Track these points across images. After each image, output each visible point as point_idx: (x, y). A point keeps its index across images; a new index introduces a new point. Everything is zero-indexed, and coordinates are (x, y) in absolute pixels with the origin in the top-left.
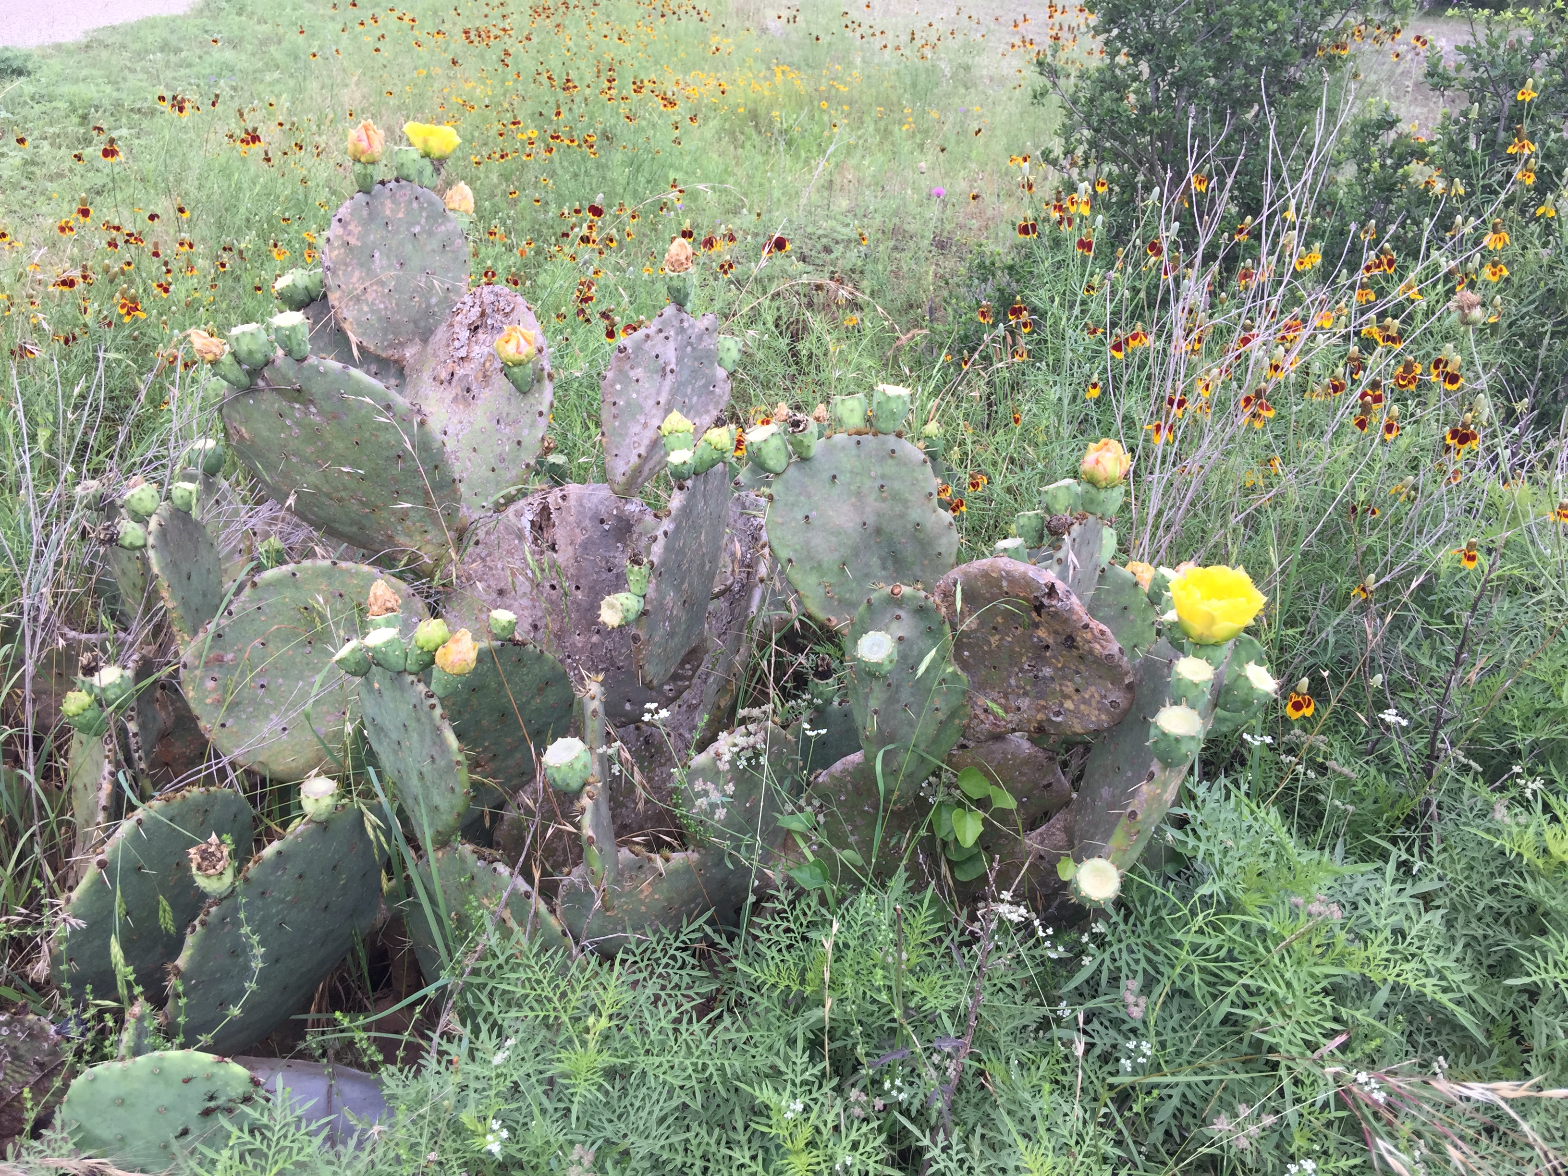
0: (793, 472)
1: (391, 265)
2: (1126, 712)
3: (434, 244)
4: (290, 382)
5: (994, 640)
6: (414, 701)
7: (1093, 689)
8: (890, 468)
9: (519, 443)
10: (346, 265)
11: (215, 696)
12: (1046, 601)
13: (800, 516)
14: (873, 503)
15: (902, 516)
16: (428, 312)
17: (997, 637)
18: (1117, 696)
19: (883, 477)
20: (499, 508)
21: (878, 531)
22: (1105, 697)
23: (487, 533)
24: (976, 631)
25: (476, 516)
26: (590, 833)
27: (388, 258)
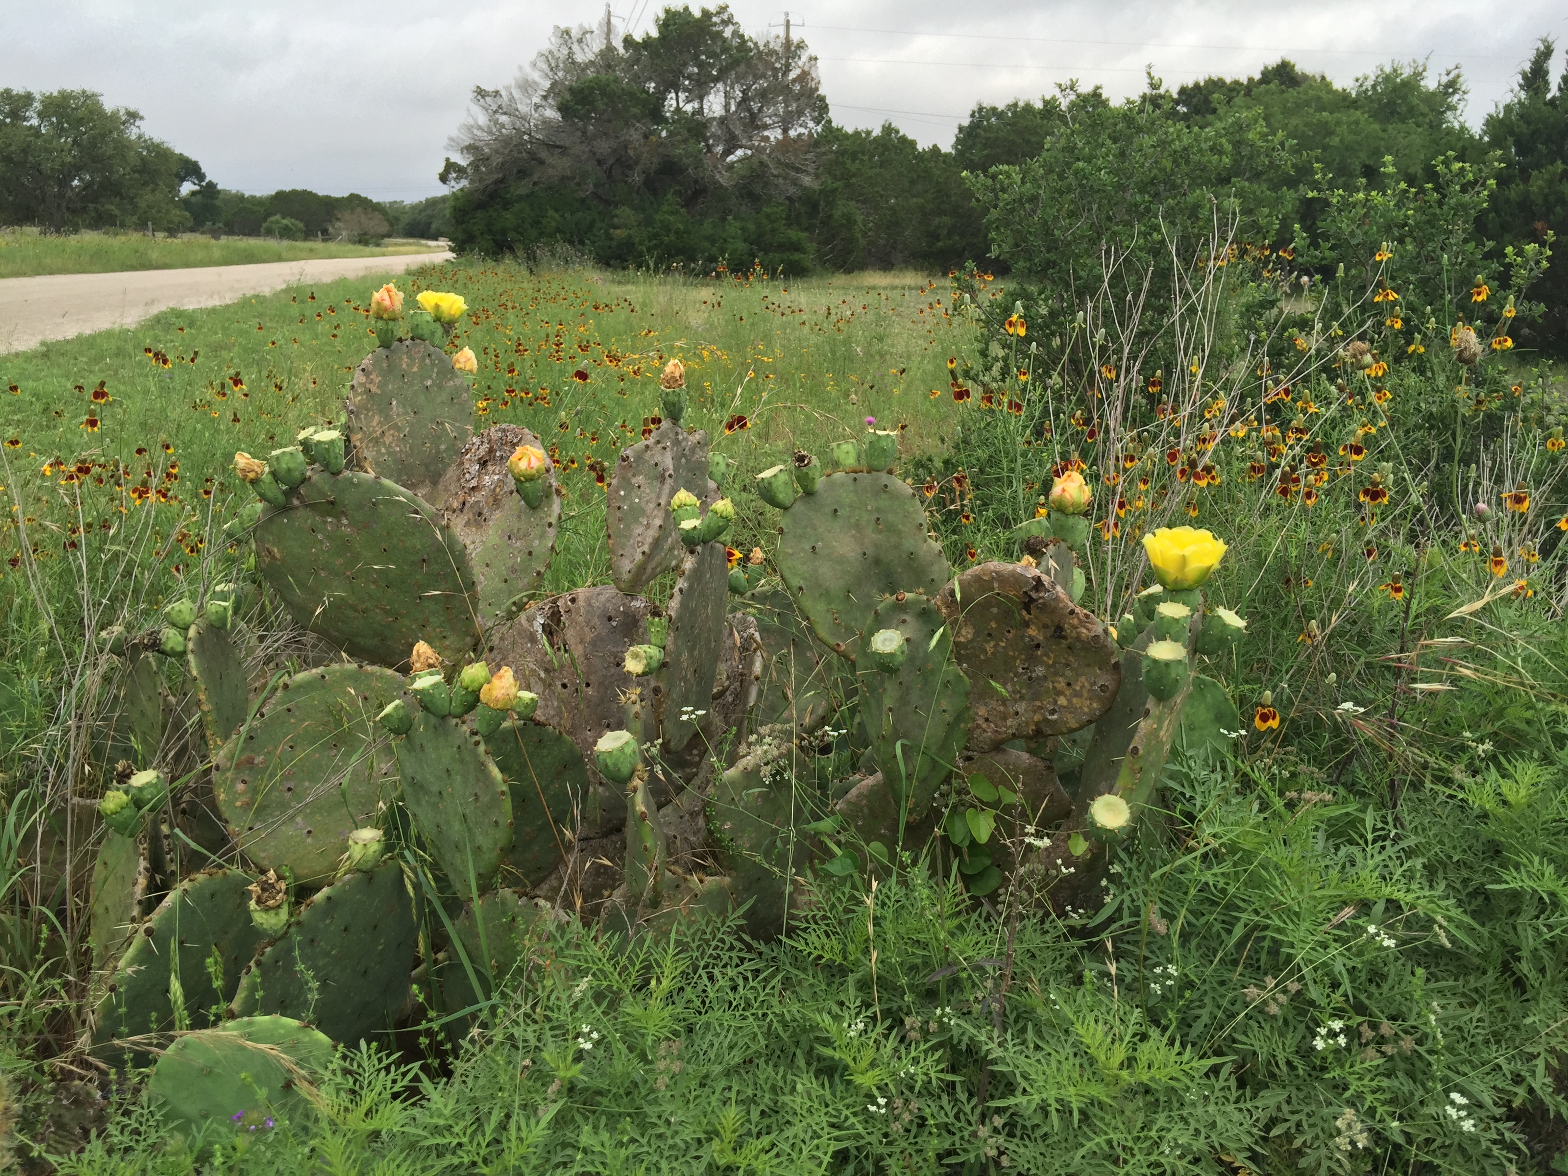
0: (799, 507)
1: (406, 413)
2: (1115, 694)
3: (444, 396)
4: (325, 495)
5: (989, 647)
6: (458, 742)
7: (1083, 679)
8: (884, 502)
9: (530, 553)
10: (368, 410)
11: (244, 799)
12: (1034, 595)
13: (808, 547)
14: (871, 536)
15: (897, 547)
16: (437, 458)
17: (992, 644)
18: (1105, 679)
19: (878, 510)
20: (511, 616)
21: (877, 562)
22: (1095, 683)
23: (502, 639)
24: (972, 641)
25: (490, 624)
26: (643, 809)
27: (404, 407)
